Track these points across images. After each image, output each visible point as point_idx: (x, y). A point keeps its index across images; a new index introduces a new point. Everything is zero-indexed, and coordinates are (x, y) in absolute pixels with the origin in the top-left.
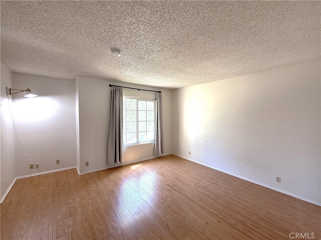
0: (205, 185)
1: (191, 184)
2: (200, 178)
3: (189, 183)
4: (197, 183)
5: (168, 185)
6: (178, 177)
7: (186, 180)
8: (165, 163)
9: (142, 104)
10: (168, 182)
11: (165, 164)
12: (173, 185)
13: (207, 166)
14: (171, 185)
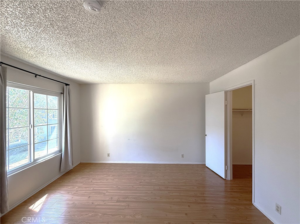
0: (147, 181)
1: (138, 187)
2: (137, 177)
3: (134, 186)
4: (140, 183)
5: (117, 201)
6: (119, 186)
7: (130, 185)
8: (84, 176)
9: (41, 99)
10: (116, 198)
11: (85, 178)
12: (124, 198)
13: (130, 163)
14: (121, 199)
